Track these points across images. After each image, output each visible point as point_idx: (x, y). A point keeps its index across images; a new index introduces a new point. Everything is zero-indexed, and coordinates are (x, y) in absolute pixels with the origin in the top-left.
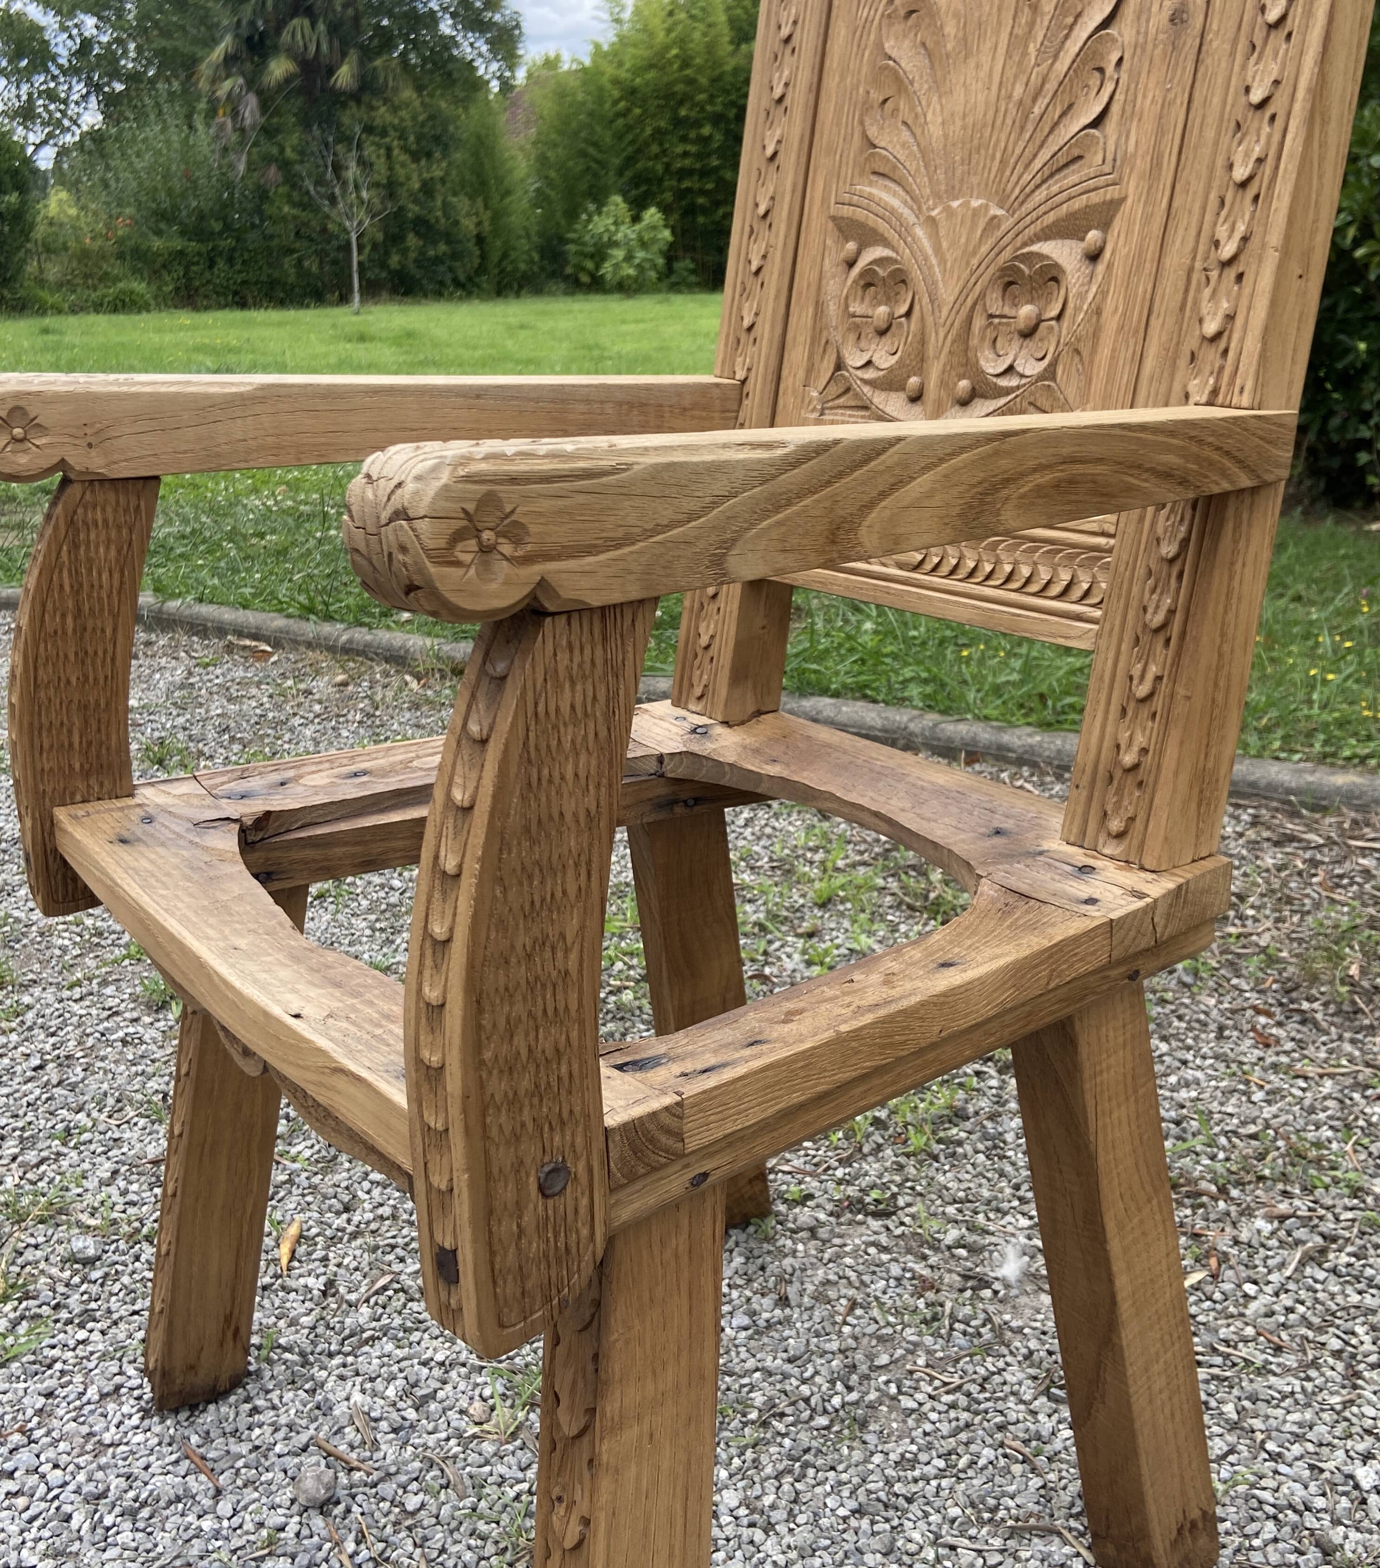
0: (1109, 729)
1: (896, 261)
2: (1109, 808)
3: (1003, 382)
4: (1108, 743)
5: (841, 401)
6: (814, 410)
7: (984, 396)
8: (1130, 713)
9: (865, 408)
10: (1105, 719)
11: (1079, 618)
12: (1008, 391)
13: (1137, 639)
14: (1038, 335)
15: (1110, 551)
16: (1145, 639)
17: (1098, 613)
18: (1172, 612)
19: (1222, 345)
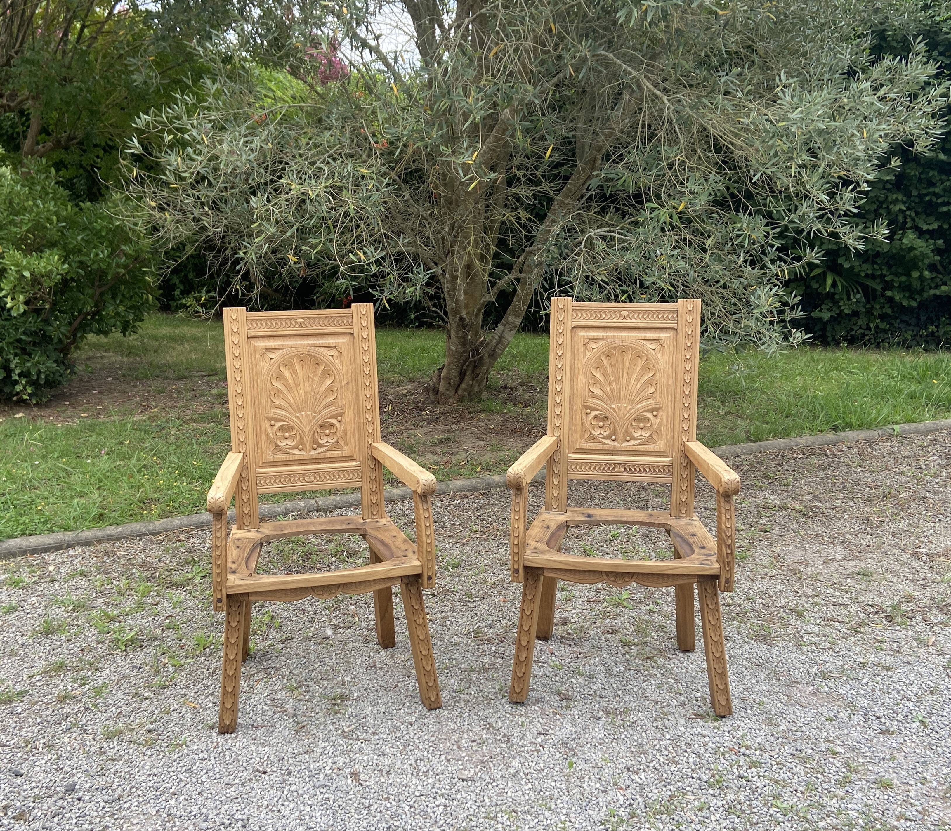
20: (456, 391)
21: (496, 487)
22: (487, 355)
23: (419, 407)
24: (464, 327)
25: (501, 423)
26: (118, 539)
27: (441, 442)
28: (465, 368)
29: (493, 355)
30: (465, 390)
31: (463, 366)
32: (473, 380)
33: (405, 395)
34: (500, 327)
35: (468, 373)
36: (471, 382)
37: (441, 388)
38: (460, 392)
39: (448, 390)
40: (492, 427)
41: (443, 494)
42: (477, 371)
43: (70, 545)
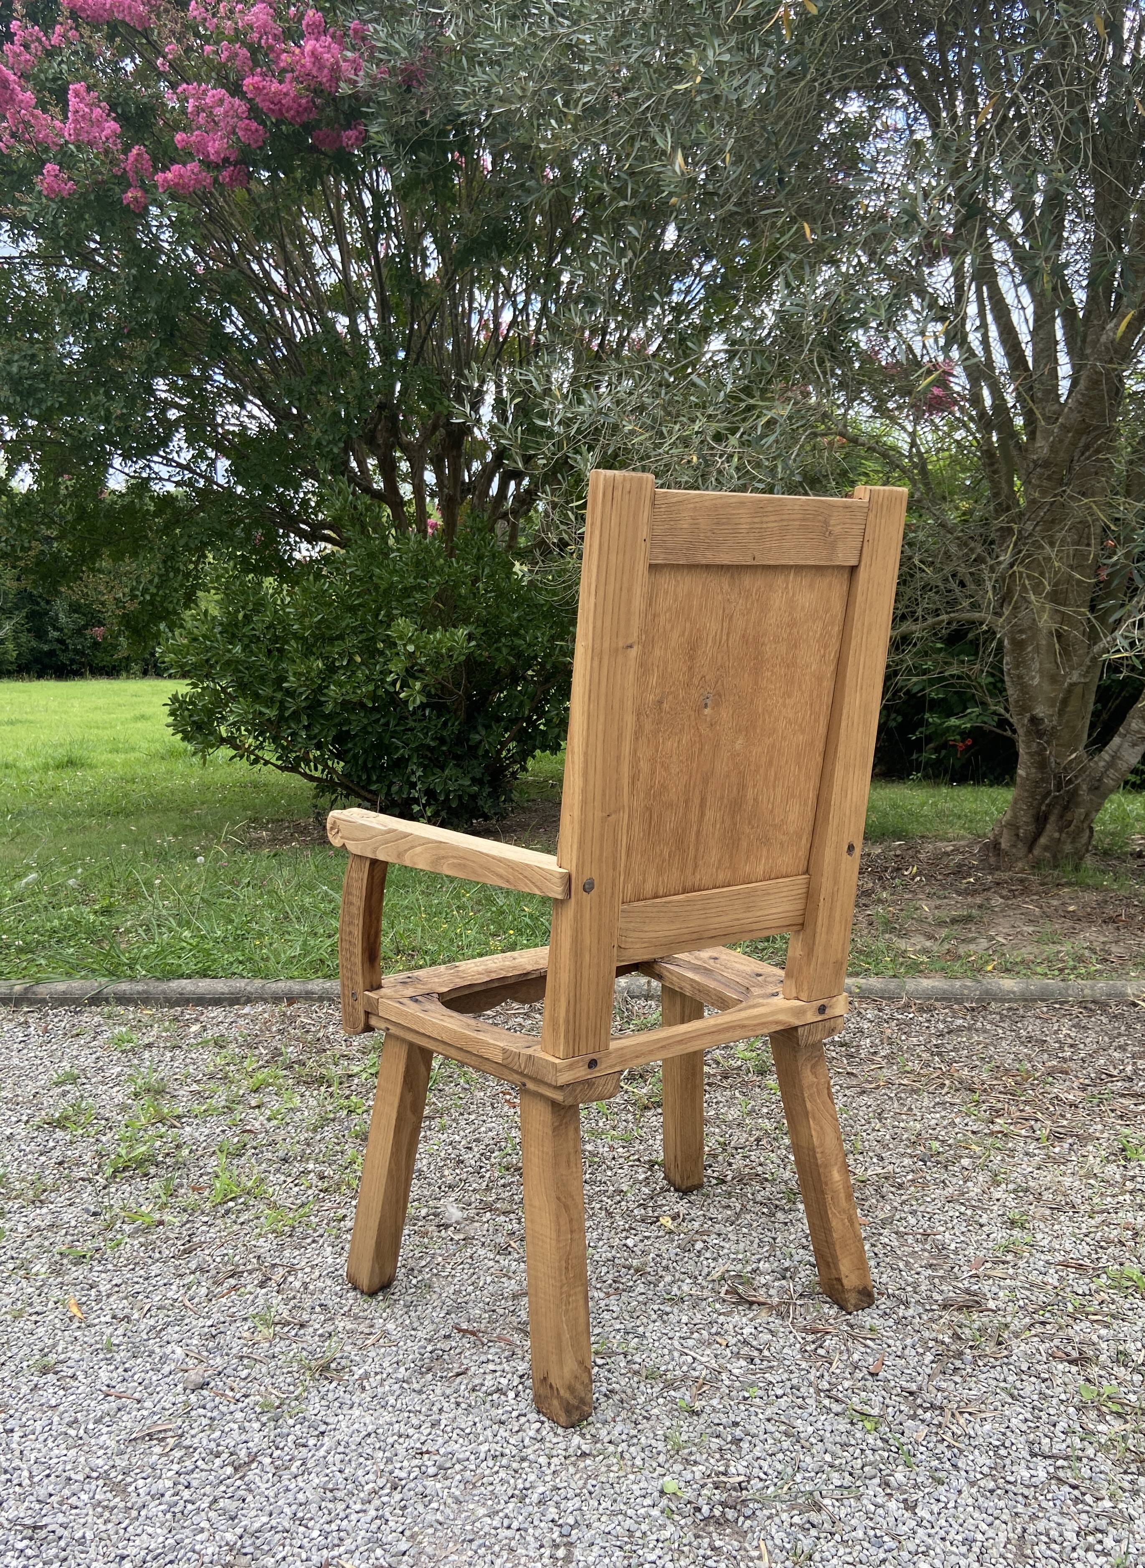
20: (1030, 850)
21: (1003, 1001)
22: (1084, 787)
23: (960, 871)
24: (1040, 734)
25: (1094, 905)
26: (321, 999)
27: (954, 921)
28: (1043, 808)
29: (1097, 788)
30: (1046, 848)
31: (1041, 804)
32: (1061, 831)
33: (947, 854)
34: (1116, 740)
35: (1053, 819)
36: (1057, 835)
37: (1004, 844)
38: (1036, 852)
39: (1014, 846)
40: (1071, 908)
41: (890, 998)
42: (1069, 816)
43: (249, 1000)
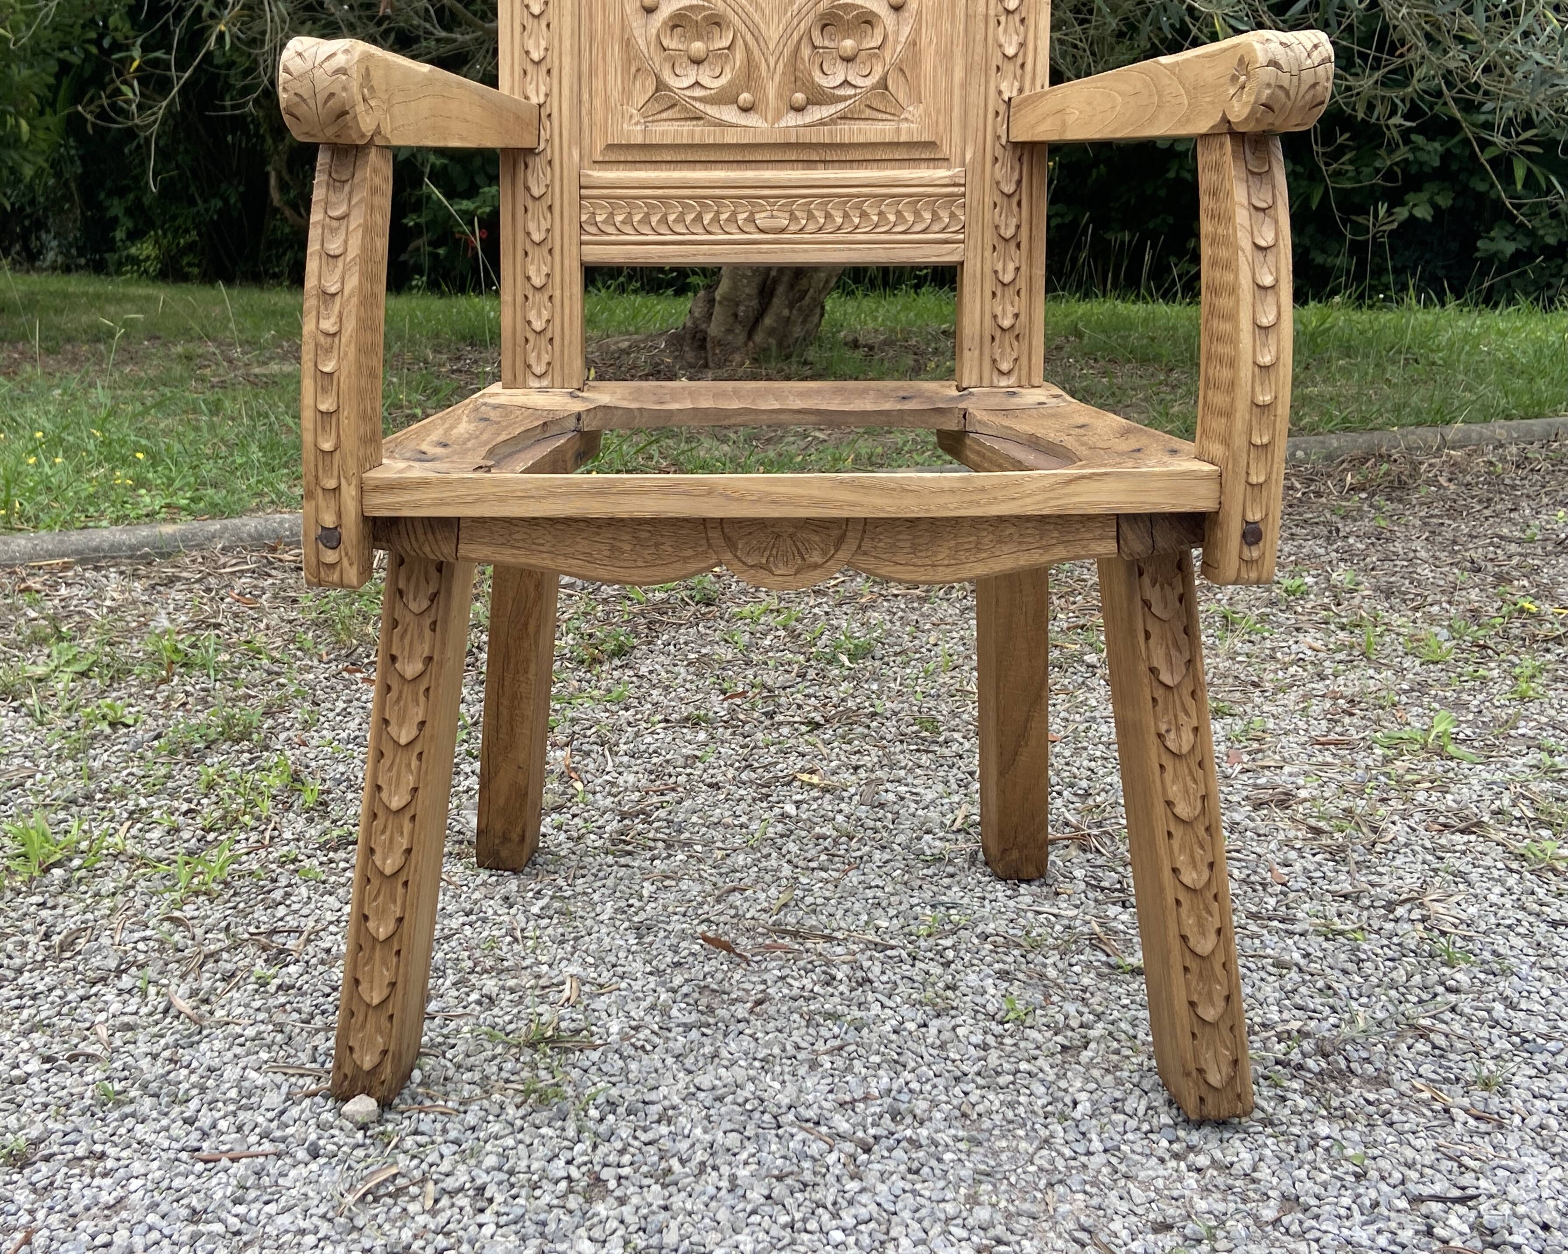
0: (987, 307)
1: (709, 8)
2: (997, 357)
3: (841, 92)
4: (988, 317)
5: (664, 115)
6: (637, 123)
7: (819, 103)
8: (999, 294)
9: (699, 118)
10: (982, 302)
11: (946, 242)
12: (845, 98)
13: (994, 248)
14: (858, 60)
15: (964, 195)
16: (1000, 246)
17: (961, 236)
18: (1018, 227)
19: (1020, 61)
